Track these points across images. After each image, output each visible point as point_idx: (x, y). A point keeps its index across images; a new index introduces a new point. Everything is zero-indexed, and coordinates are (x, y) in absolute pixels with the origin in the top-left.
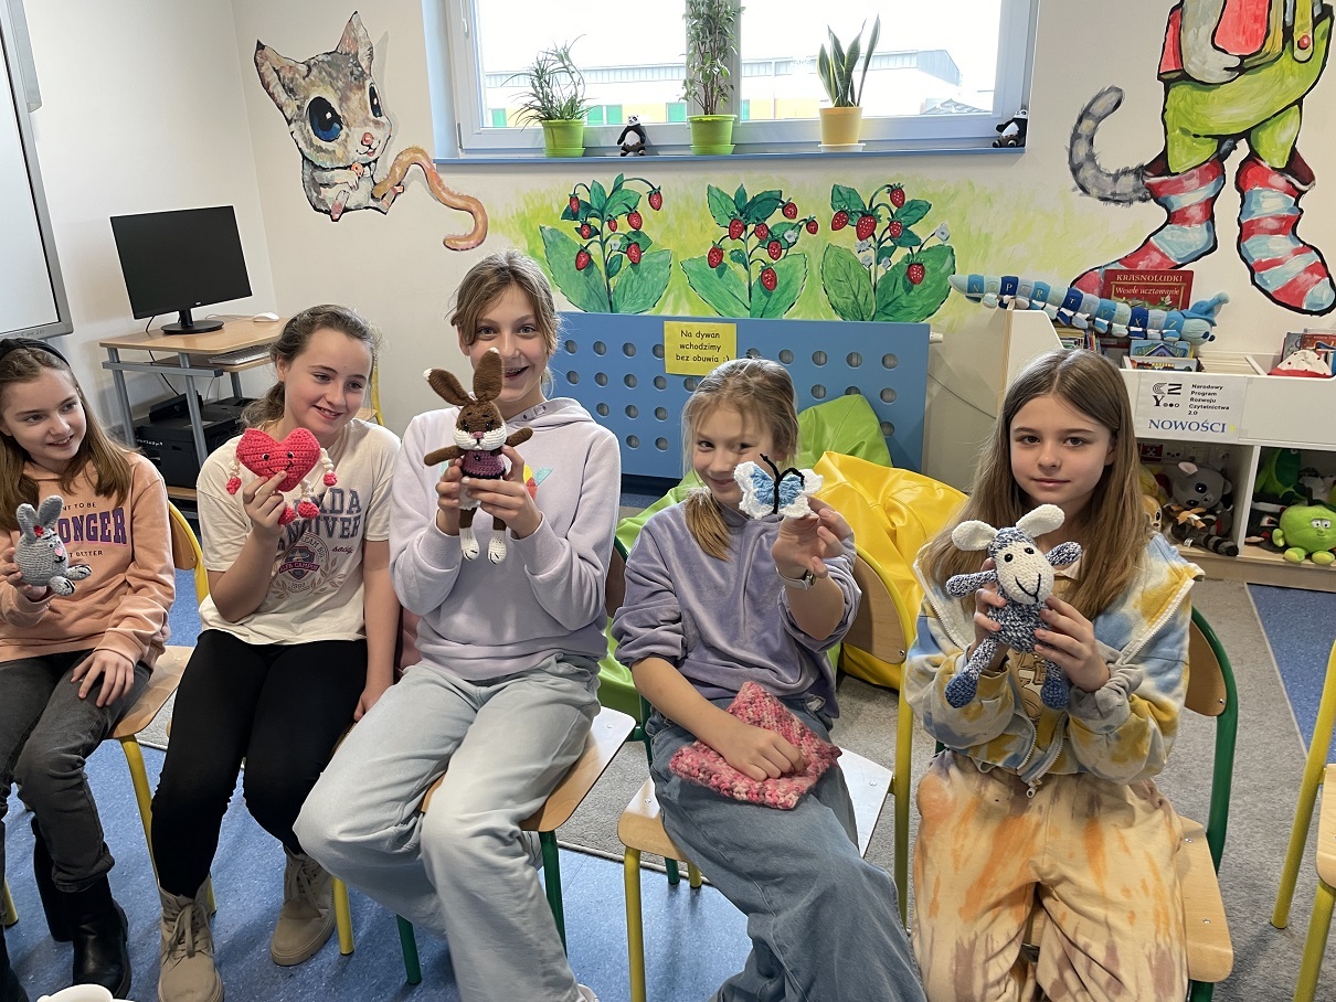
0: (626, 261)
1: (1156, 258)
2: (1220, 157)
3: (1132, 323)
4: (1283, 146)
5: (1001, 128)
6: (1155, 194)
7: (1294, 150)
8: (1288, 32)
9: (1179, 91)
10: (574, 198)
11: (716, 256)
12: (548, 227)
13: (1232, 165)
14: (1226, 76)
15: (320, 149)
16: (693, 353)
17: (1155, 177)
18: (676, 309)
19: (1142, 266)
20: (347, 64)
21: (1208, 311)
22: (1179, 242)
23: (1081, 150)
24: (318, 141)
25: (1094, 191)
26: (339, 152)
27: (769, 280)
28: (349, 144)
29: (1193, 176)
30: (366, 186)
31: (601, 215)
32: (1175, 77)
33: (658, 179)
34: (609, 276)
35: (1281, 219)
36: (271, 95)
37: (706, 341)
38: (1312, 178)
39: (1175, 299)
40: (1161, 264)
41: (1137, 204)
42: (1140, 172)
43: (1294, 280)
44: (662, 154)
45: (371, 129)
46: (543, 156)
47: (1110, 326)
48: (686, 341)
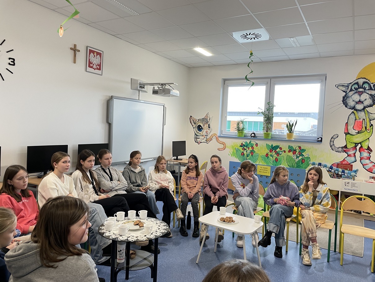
0: (250, 155)
1: (346, 162)
2: (356, 146)
3: (342, 172)
4: (367, 145)
5: (318, 139)
6: (345, 151)
7: (368, 146)
8: (366, 128)
9: (348, 135)
10: (242, 144)
11: (267, 155)
12: (237, 148)
13: (358, 148)
14: (356, 134)
15: (198, 133)
16: (262, 171)
17: (345, 149)
18: (259, 163)
19: (344, 163)
20: (205, 120)
21: (356, 171)
22: (350, 160)
23: (332, 143)
24: (198, 131)
25: (334, 150)
26: (201, 133)
27: (276, 160)
28: (204, 132)
29: (351, 149)
30: (205, 139)
31: (247, 147)
32: (347, 133)
33: (257, 142)
34: (247, 157)
35: (367, 157)
36: (191, 124)
37: (265, 169)
38: (372, 151)
39: (350, 169)
40: (347, 163)
41: (342, 153)
42: (342, 148)
43: (371, 168)
44: (258, 138)
45: (208, 130)
46: (237, 136)
47: (338, 173)
48: (261, 169)
